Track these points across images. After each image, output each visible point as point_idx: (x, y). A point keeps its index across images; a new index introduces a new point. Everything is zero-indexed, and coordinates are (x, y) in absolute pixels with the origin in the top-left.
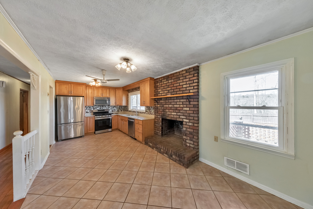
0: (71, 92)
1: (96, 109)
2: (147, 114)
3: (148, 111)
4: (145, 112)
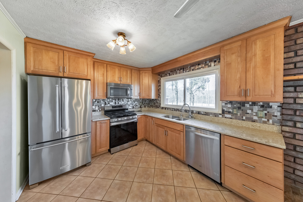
0: (64, 68)
1: (109, 105)
2: (230, 118)
3: (235, 112)
4: (220, 114)
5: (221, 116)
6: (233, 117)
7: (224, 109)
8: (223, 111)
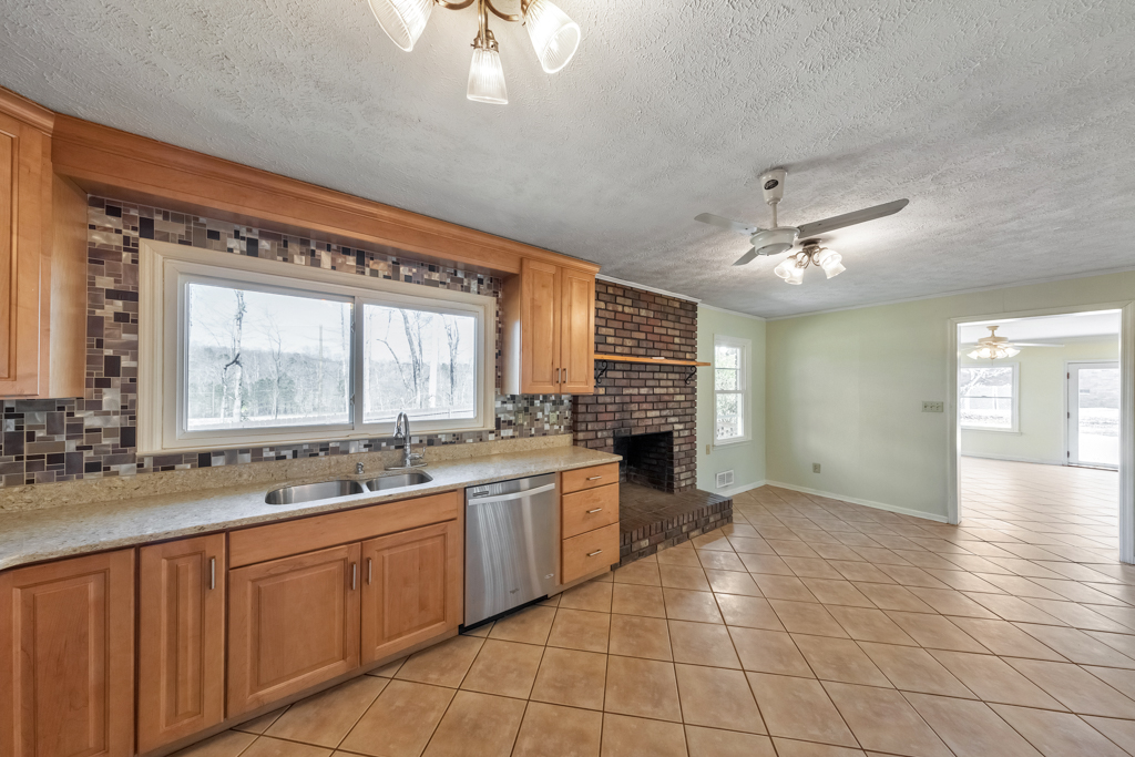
2: (513, 437)
3: (520, 422)
4: (491, 432)
5: (492, 437)
6: (517, 434)
7: (499, 416)
8: (498, 422)
